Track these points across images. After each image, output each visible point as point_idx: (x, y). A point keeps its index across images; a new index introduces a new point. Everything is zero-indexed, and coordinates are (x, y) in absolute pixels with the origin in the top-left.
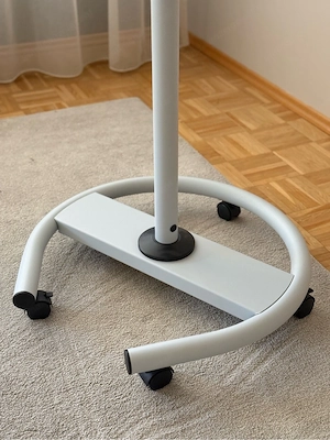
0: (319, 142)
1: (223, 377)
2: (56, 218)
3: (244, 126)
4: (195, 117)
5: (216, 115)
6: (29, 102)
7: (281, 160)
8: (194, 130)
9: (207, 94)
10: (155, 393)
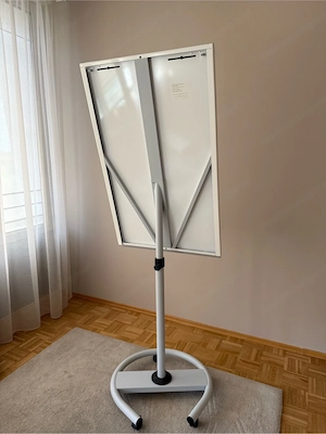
4: (106, 327)
5: (113, 323)
9: (100, 316)
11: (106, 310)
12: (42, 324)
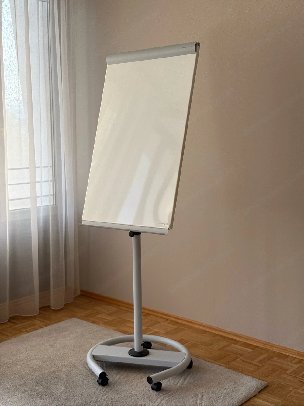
0: (163, 322)
1: (176, 385)
2: (93, 354)
3: (130, 321)
4: (107, 321)
5: (115, 319)
6: (25, 328)
7: (153, 330)
8: (110, 325)
9: (105, 312)
10: (158, 392)
11: (113, 309)
12: (39, 313)
